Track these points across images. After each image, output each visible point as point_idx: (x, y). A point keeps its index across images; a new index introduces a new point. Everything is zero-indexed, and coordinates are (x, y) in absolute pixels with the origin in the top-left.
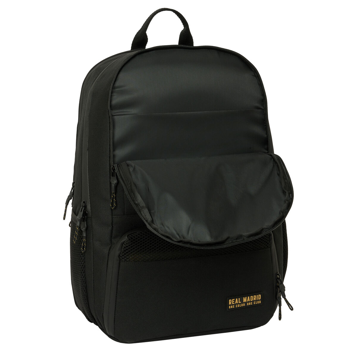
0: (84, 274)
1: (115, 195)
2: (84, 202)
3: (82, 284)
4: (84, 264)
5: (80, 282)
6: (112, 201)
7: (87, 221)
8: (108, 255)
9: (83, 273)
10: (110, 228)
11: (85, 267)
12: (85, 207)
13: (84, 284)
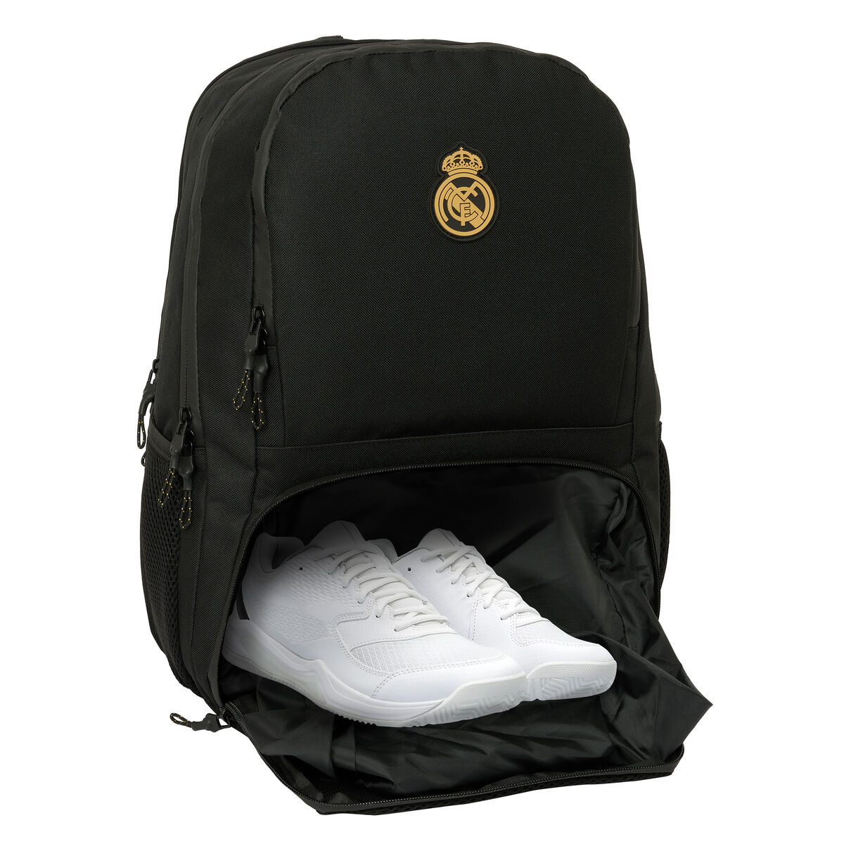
0: (176, 576)
1: (263, 398)
2: (185, 410)
3: (168, 600)
4: (176, 552)
5: (163, 595)
6: (255, 412)
7: (193, 453)
8: (242, 537)
9: (172, 573)
10: (252, 474)
11: (178, 559)
12: (189, 420)
13: (172, 600)
